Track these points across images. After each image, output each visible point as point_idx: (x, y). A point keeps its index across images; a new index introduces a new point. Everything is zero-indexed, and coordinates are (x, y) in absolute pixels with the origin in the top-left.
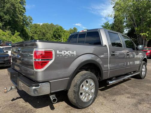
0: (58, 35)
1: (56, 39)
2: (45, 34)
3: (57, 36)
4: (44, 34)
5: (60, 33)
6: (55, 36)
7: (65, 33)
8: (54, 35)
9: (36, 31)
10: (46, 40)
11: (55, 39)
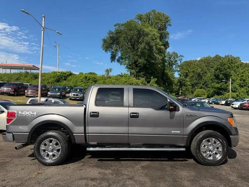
0: (223, 74)
1: (220, 82)
2: (202, 75)
3: (221, 76)
4: (200, 76)
5: (228, 70)
6: (217, 77)
7: (237, 70)
8: (215, 75)
9: (187, 71)
10: (203, 85)
11: (218, 83)
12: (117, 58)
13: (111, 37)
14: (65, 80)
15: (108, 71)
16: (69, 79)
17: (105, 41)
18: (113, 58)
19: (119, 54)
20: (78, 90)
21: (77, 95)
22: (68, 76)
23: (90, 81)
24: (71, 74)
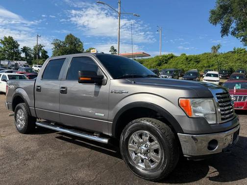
12: (231, 30)
13: (221, 6)
14: (166, 63)
15: (215, 48)
16: (170, 61)
17: (213, 12)
18: (225, 31)
19: (234, 25)
20: (168, 72)
21: (166, 77)
22: (169, 59)
23: (192, 62)
24: (172, 57)
